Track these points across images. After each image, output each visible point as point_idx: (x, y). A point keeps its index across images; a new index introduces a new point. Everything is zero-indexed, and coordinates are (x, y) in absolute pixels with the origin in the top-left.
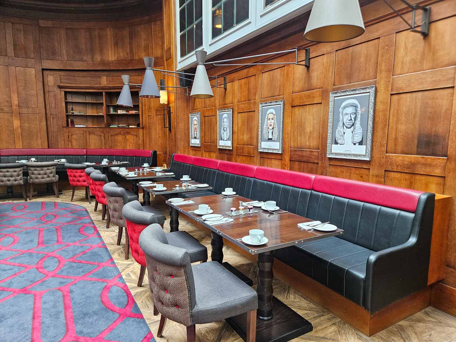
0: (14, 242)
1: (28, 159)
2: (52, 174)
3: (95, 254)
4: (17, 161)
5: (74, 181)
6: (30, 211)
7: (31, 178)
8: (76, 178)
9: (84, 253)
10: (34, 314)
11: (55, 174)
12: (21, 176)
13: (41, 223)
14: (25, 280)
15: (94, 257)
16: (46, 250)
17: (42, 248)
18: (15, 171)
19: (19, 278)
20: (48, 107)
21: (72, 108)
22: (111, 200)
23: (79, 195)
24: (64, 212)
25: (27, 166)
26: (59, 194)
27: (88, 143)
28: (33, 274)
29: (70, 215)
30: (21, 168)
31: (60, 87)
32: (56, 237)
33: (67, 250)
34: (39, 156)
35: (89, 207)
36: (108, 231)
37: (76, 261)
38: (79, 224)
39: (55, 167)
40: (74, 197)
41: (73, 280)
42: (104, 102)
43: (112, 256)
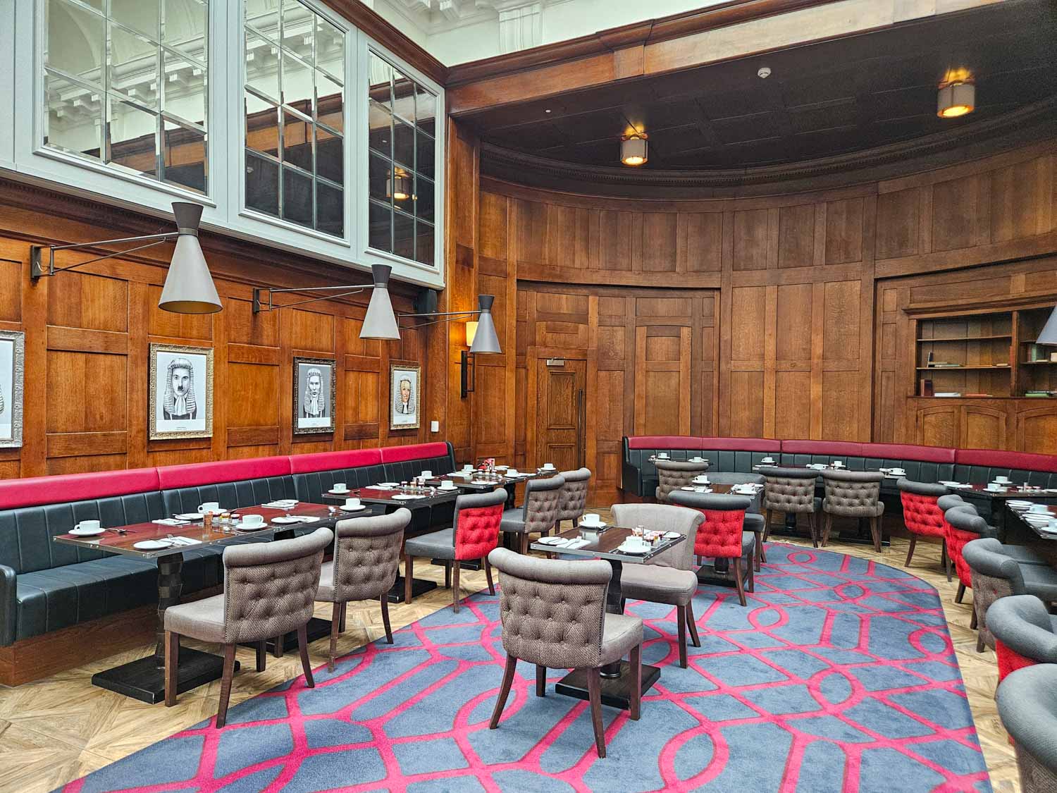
0: (780, 622)
1: (829, 463)
2: (871, 499)
3: (933, 702)
4: (808, 465)
5: (914, 520)
6: (817, 568)
7: (829, 502)
8: (919, 516)
9: (909, 690)
10: (787, 771)
11: (877, 499)
12: (811, 496)
13: (834, 597)
14: (784, 701)
15: (930, 708)
16: (834, 658)
17: (825, 649)
18: (801, 485)
19: (774, 694)
20: (878, 357)
21: (932, 354)
22: (979, 581)
23: (928, 555)
24: (883, 586)
25: (824, 477)
26: (883, 544)
27: (963, 436)
28: (799, 695)
29: (897, 596)
30: (813, 480)
31: (909, 312)
32: (857, 635)
33: (874, 671)
34: (851, 459)
35: (944, 589)
36: (980, 659)
37: (888, 703)
38: (913, 622)
39: (877, 484)
40: (914, 557)
41: (873, 740)
42: (1014, 335)
43: (974, 720)
